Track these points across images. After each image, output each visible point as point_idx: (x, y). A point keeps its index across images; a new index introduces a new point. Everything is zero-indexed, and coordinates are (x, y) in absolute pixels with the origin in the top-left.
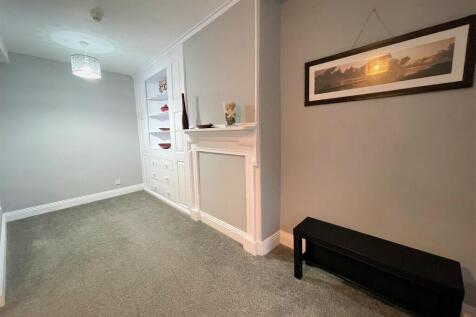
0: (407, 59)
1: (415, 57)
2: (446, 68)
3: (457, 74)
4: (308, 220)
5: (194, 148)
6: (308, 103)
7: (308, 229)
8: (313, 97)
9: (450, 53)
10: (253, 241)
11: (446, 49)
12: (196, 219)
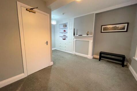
0: (119, 27)
1: (120, 27)
2: (124, 29)
3: (125, 30)
4: (101, 52)
5: (75, 40)
6: (101, 32)
7: (101, 53)
8: (102, 31)
9: (125, 27)
10: (90, 56)
11: (124, 26)
12: (74, 54)
